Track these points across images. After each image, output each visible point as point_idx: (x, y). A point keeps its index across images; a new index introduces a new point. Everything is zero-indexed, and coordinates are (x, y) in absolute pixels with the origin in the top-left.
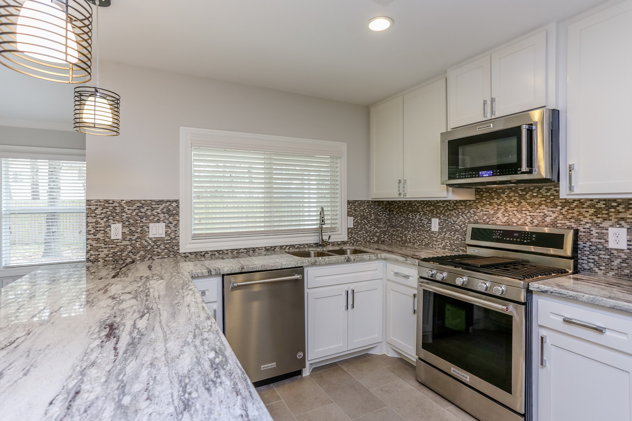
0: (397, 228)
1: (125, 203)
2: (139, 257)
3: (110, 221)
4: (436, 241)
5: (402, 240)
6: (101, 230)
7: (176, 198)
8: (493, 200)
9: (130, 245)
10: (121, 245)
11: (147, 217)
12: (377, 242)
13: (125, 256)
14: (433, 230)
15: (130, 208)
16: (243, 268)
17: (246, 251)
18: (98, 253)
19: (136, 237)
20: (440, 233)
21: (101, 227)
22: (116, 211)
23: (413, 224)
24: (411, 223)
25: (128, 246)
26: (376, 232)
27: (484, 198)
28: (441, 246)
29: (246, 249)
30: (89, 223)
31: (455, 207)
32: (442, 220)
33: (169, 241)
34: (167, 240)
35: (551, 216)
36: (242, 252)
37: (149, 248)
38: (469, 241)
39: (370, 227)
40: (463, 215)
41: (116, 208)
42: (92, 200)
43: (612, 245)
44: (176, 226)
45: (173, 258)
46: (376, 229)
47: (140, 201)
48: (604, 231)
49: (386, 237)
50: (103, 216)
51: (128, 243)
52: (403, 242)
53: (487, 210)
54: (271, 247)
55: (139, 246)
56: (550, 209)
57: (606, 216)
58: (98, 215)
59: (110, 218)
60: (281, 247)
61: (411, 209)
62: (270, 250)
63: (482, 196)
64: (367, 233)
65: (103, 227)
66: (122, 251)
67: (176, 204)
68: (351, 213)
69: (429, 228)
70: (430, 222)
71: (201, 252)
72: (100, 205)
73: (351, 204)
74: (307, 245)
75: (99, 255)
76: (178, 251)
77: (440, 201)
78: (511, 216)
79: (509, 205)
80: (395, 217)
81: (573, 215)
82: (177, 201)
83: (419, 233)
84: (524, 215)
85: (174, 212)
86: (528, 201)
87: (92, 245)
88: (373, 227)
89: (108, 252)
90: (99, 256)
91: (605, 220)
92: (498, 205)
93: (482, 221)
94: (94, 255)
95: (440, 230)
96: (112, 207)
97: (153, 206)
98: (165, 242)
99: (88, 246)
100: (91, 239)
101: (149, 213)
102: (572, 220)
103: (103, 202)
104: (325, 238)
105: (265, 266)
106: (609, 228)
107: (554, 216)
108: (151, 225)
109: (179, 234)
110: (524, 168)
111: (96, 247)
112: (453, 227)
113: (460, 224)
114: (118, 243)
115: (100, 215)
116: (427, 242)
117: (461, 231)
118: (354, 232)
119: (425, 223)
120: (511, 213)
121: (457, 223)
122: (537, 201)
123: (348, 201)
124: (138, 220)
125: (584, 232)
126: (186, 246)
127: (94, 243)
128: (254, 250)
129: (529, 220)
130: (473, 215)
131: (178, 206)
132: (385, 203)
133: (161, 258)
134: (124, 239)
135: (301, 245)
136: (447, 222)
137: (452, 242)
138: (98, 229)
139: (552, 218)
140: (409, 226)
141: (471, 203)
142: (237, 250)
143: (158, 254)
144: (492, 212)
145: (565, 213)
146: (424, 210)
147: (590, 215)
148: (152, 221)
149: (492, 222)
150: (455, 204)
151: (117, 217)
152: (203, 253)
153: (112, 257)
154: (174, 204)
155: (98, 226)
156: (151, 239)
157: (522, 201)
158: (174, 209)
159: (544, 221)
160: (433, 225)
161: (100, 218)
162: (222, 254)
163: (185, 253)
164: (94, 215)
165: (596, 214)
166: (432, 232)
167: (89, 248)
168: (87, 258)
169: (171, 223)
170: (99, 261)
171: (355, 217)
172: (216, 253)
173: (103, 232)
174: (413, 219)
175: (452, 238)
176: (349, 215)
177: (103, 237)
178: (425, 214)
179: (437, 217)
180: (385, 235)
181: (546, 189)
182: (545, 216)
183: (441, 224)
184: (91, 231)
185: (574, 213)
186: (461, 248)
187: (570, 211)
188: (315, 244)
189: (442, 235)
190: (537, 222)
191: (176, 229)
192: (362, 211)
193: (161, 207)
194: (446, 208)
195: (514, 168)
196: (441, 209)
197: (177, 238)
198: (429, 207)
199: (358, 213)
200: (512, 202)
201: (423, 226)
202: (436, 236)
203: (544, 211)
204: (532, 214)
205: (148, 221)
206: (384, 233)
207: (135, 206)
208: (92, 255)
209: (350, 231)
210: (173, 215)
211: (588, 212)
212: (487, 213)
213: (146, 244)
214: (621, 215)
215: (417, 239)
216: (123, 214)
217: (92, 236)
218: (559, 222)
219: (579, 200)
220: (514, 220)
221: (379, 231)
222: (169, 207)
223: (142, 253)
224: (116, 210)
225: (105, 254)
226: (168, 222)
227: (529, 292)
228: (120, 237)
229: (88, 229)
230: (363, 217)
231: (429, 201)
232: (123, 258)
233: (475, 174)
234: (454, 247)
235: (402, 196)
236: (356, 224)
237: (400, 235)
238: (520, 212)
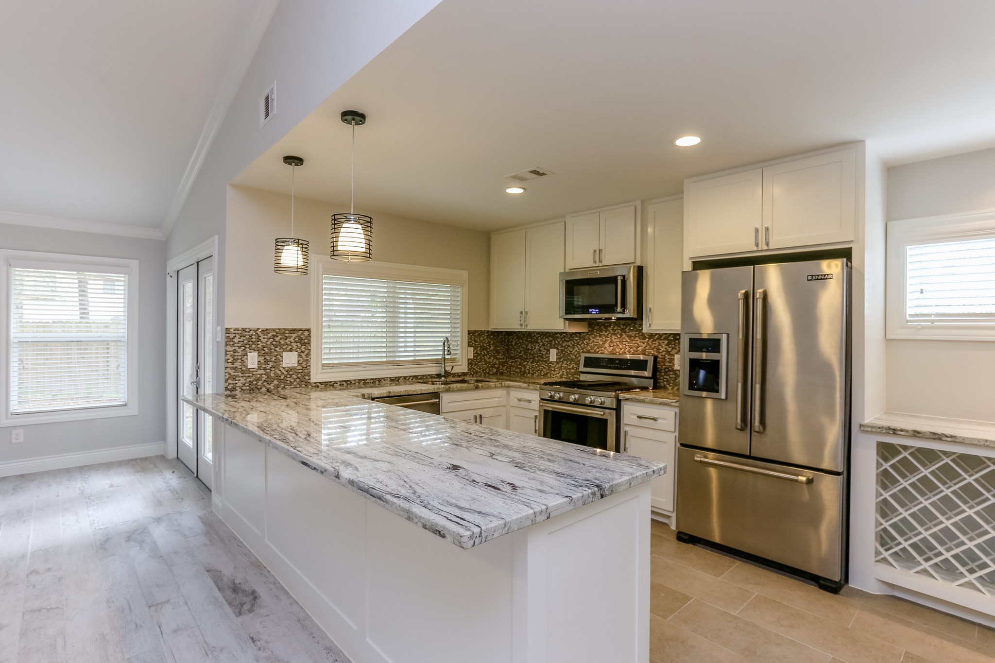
0: (516, 360)
1: (260, 332)
2: (273, 386)
3: (246, 349)
4: (554, 371)
5: (521, 372)
6: (238, 359)
7: (308, 328)
8: (602, 332)
9: (265, 374)
10: (257, 374)
11: (281, 346)
12: (496, 374)
13: (260, 385)
14: (551, 360)
15: (266, 337)
16: (390, 393)
17: (372, 381)
18: (234, 382)
19: (270, 366)
20: (557, 363)
21: (238, 356)
22: (253, 340)
23: (532, 355)
24: (530, 354)
25: (263, 376)
26: (495, 363)
27: (595, 331)
28: (558, 375)
29: (372, 379)
30: (227, 351)
31: (571, 338)
32: (560, 351)
33: (301, 371)
34: (299, 370)
35: (642, 346)
36: (368, 383)
37: (282, 377)
38: (582, 368)
39: (489, 358)
40: (578, 346)
41: (253, 336)
42: (231, 329)
43: (676, 367)
44: (308, 355)
45: (304, 387)
46: (495, 360)
47: (274, 330)
48: (672, 357)
49: (504, 368)
50: (240, 345)
51: (262, 372)
52: (522, 373)
53: (597, 341)
54: (396, 378)
55: (273, 375)
56: (642, 341)
57: (673, 346)
58: (235, 343)
59: (247, 346)
60: (405, 378)
61: (530, 340)
62: (395, 380)
63: (593, 328)
64: (486, 364)
65: (240, 356)
66: (258, 380)
67: (308, 333)
68: (471, 344)
69: (547, 359)
70: (548, 353)
71: (331, 382)
72: (238, 333)
73: (471, 334)
74: (429, 375)
75: (236, 383)
76: (309, 381)
77: (558, 333)
78: (615, 347)
79: (614, 337)
80: (514, 348)
81: (656, 345)
82: (309, 330)
83: (538, 364)
84: (624, 346)
85: (306, 341)
86: (627, 334)
87: (230, 374)
88: (492, 358)
89: (245, 381)
90: (237, 385)
91: (673, 349)
92: (606, 337)
93: (593, 351)
94: (232, 384)
95: (558, 360)
96: (248, 335)
97: (287, 335)
98: (297, 371)
99: (227, 374)
100: (229, 367)
101: (282, 342)
102: (655, 349)
103: (241, 330)
104: (448, 369)
105: (407, 391)
106: (675, 355)
107: (644, 346)
108: (285, 354)
109: (310, 364)
110: (619, 309)
111: (234, 375)
112: (569, 357)
113: (575, 354)
114: (254, 371)
115: (237, 343)
116: (545, 372)
117: (576, 360)
118: (474, 363)
119: (544, 353)
120: (615, 344)
121: (573, 353)
122: (632, 334)
123: (469, 331)
124: (272, 349)
125: (662, 358)
126: (316, 376)
127: (232, 372)
128: (380, 380)
129: (627, 350)
130: (586, 346)
131: (309, 335)
132: (504, 333)
133: (294, 388)
134: (259, 368)
135: (423, 376)
136: (564, 352)
137: (568, 371)
138: (236, 358)
139: (643, 348)
140: (529, 357)
141: (585, 335)
142: (364, 380)
143: (291, 383)
144: (601, 343)
145: (650, 344)
146: (543, 341)
147: (665, 346)
148: (285, 350)
149: (601, 351)
150: (571, 336)
151: (253, 346)
152: (332, 383)
153: (248, 386)
154: (306, 333)
155: (235, 354)
156: (284, 368)
157: (623, 334)
158: (306, 338)
159: (637, 350)
160: (551, 355)
161: (237, 346)
162: (350, 384)
163: (315, 383)
164: (232, 343)
165: (668, 345)
166: (551, 362)
167: (227, 377)
168: (226, 386)
169: (303, 352)
170: (237, 390)
171: (475, 348)
172: (344, 383)
173: (240, 360)
174: (532, 350)
175: (569, 367)
176: (469, 346)
177: (240, 366)
178: (543, 345)
179: (554, 348)
180: (503, 366)
181: (639, 324)
182: (638, 346)
183: (559, 354)
184: (229, 359)
185: (656, 344)
186: (576, 376)
187: (654, 342)
188: (437, 375)
189: (560, 365)
190: (633, 351)
191: (307, 359)
192: (481, 341)
193: (294, 336)
194: (563, 339)
195: (611, 309)
196: (559, 340)
197: (308, 367)
198: (548, 337)
199: (478, 343)
200: (615, 334)
201: (542, 357)
202: (554, 366)
203: (638, 342)
204: (629, 344)
205: (282, 350)
206: (503, 364)
207: (270, 335)
208: (230, 384)
209: (470, 362)
210: (304, 344)
211: (663, 343)
212: (597, 343)
213: (280, 373)
215: (536, 369)
216: (259, 343)
217: (230, 365)
218: (647, 350)
219: (659, 334)
220: (617, 350)
221: (497, 362)
222: (302, 336)
223: (276, 382)
224: (253, 338)
225: (242, 383)
226: (300, 351)
227: (619, 402)
228: (256, 366)
229: (227, 358)
230: (483, 348)
231: (548, 332)
232: (259, 387)
233: (586, 311)
234: (570, 375)
235: (523, 327)
236: (476, 355)
237: (519, 366)
238: (621, 342)
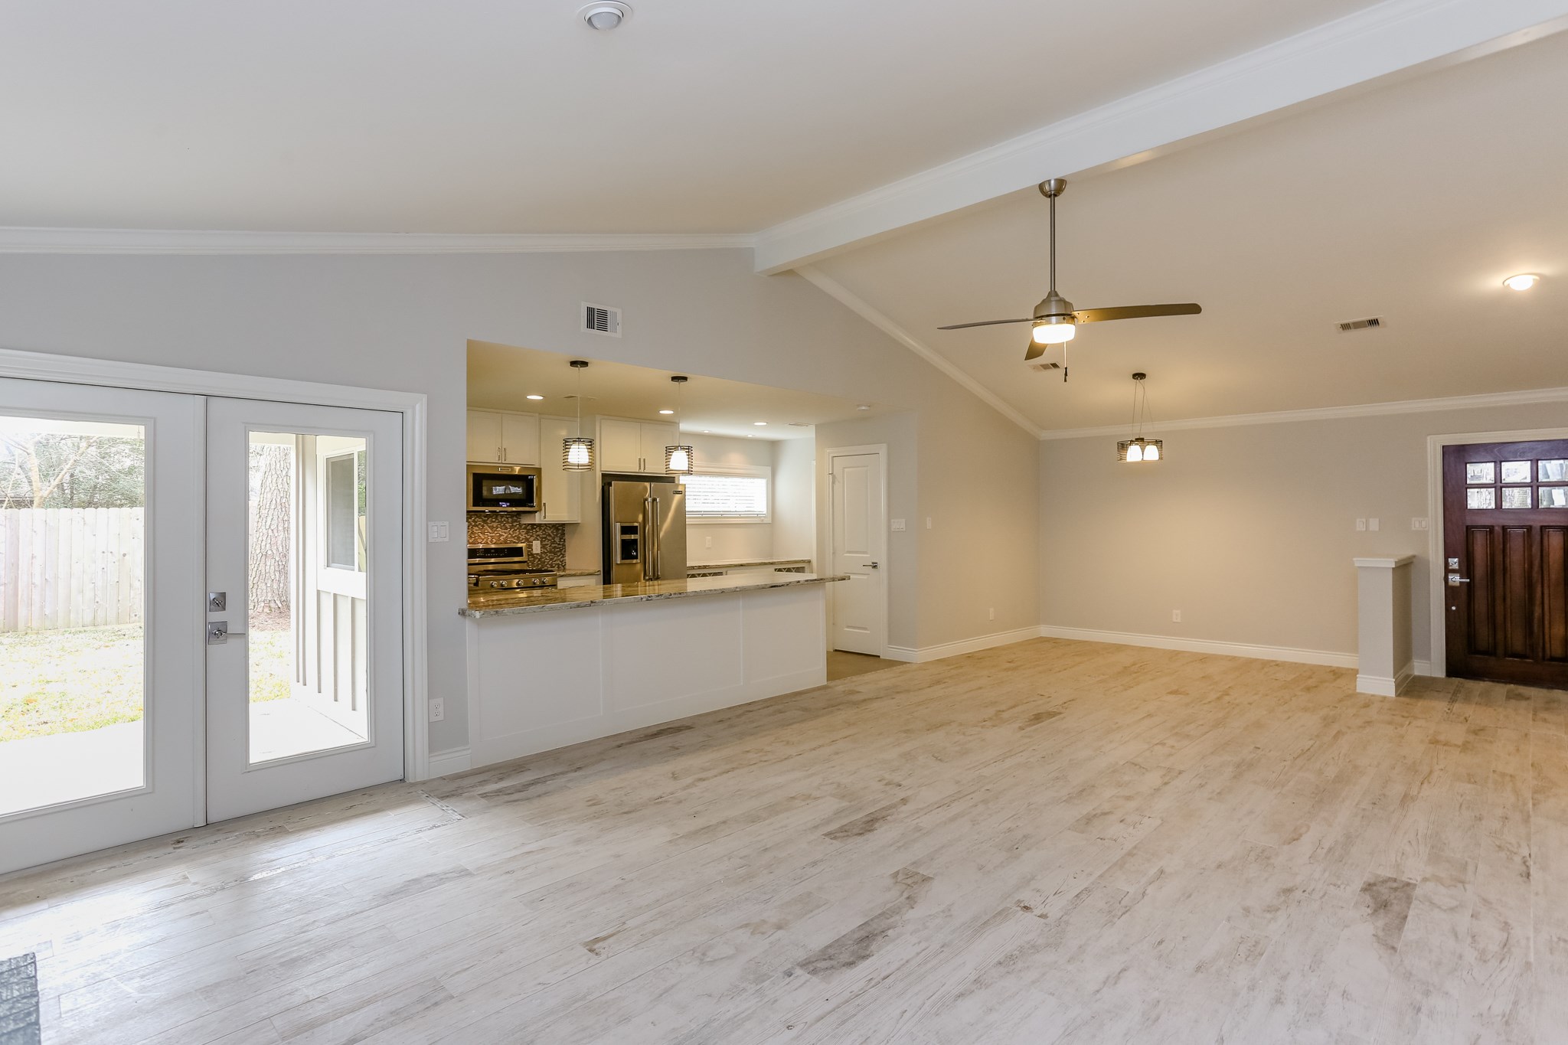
43: (534, 552)
57: (531, 534)
78: (477, 538)
79: (475, 528)
84: (487, 536)
86: (489, 525)
102: (515, 538)
106: (534, 541)
120: (476, 535)
122: (495, 525)
129: (490, 540)
139: (505, 537)
145: (512, 533)
147: (525, 534)
200: (477, 526)
214: (538, 533)
220: (479, 541)
233: (496, 504)
238: (483, 534)
